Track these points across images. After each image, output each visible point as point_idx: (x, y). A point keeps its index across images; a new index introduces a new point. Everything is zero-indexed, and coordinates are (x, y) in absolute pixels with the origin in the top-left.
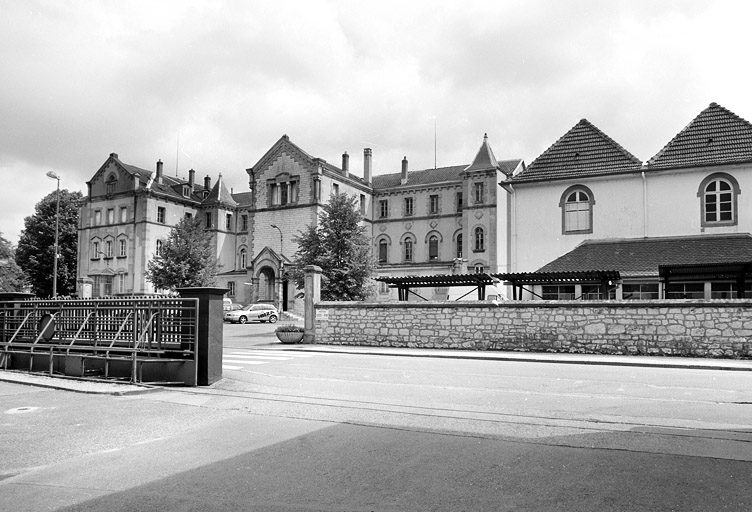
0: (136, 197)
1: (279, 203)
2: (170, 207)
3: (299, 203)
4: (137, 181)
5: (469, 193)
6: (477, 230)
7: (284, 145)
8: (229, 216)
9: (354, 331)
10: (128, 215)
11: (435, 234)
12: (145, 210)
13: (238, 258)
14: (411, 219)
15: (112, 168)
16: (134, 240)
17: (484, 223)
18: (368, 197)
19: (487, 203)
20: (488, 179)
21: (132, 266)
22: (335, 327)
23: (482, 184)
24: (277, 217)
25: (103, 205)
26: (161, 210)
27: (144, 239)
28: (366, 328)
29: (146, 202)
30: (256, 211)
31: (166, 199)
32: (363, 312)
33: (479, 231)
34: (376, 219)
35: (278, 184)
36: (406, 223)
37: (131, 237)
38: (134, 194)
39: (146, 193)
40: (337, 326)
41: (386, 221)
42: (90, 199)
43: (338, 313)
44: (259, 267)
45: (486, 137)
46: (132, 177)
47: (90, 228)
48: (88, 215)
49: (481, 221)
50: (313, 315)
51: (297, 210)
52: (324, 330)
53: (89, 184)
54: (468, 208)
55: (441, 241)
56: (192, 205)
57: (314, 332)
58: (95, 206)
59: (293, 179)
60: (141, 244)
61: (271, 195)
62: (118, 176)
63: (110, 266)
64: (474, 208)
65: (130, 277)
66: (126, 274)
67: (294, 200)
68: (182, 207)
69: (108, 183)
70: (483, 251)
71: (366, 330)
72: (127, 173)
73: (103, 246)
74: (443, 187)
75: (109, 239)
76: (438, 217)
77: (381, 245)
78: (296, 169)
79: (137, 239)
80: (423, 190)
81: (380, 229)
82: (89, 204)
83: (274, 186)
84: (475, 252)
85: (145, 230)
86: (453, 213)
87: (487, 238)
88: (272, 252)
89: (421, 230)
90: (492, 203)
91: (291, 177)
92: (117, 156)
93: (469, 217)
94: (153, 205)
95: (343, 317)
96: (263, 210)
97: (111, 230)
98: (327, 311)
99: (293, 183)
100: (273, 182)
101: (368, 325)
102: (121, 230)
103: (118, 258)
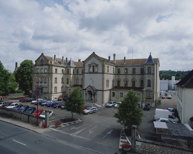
0: (49, 66)
1: (92, 72)
2: (58, 68)
3: (98, 72)
4: (49, 61)
5: (146, 70)
6: (148, 80)
7: (94, 55)
8: (73, 70)
9: (151, 151)
10: (47, 71)
11: (134, 79)
12: (52, 70)
13: (76, 81)
14: (127, 75)
15: (42, 57)
16: (49, 78)
17: (151, 78)
18: (115, 67)
19: (152, 73)
20: (152, 66)
21: (48, 85)
22: (143, 148)
23: (150, 67)
24: (92, 75)
25: (40, 67)
26: (56, 69)
27: (52, 78)
28: (156, 151)
29: (52, 68)
30: (85, 73)
31: (57, 66)
32: (155, 146)
33: (149, 81)
34: (117, 74)
35: (92, 66)
36: (125, 75)
37: (48, 77)
38: (48, 65)
39: (52, 65)
40: (144, 148)
41: (119, 74)
42: (36, 65)
43: (144, 144)
44: (87, 91)
45: (150, 53)
46: (48, 60)
47: (36, 73)
48: (35, 70)
49: (150, 78)
50: (135, 143)
51: (98, 74)
52: (139, 149)
53: (36, 61)
54: (146, 74)
55: (136, 81)
56: (64, 67)
57: (135, 148)
58: (37, 67)
59: (97, 65)
60: (51, 79)
61: (89, 69)
62: (44, 60)
63: (42, 85)
64: (148, 74)
65: (48, 88)
66: (47, 87)
67: (97, 71)
68: (61, 68)
69: (41, 61)
70: (150, 87)
71: (156, 152)
72: (47, 59)
73: (40, 79)
74: (137, 66)
75: (42, 77)
76: (135, 74)
77: (118, 81)
78: (97, 62)
79: (50, 78)
80: (131, 66)
81: (118, 77)
82: (35, 67)
83: (90, 66)
84: (148, 87)
85: (52, 76)
86: (140, 74)
87: (152, 83)
88: (91, 87)
89: (130, 78)
90: (153, 73)
91: (96, 64)
92: (43, 54)
93: (146, 77)
94: (54, 68)
95: (147, 146)
96: (87, 73)
97: (42, 75)
98: (140, 143)
99: (96, 66)
100: (90, 65)
101: (157, 151)
102: (45, 75)
103: (44, 83)
